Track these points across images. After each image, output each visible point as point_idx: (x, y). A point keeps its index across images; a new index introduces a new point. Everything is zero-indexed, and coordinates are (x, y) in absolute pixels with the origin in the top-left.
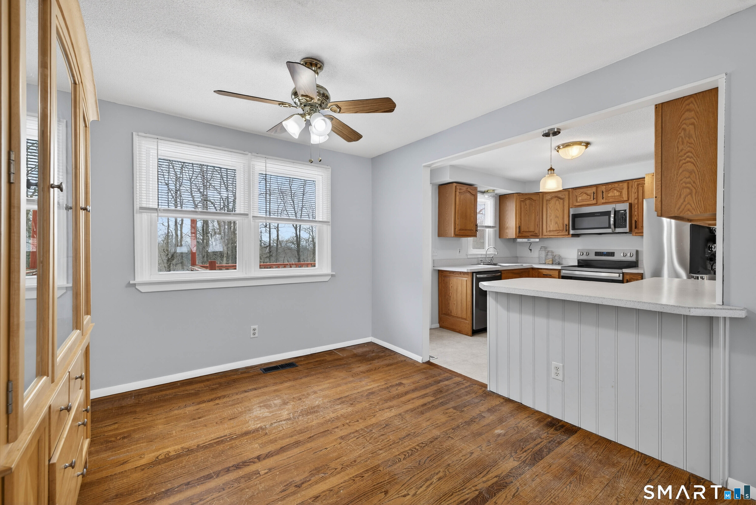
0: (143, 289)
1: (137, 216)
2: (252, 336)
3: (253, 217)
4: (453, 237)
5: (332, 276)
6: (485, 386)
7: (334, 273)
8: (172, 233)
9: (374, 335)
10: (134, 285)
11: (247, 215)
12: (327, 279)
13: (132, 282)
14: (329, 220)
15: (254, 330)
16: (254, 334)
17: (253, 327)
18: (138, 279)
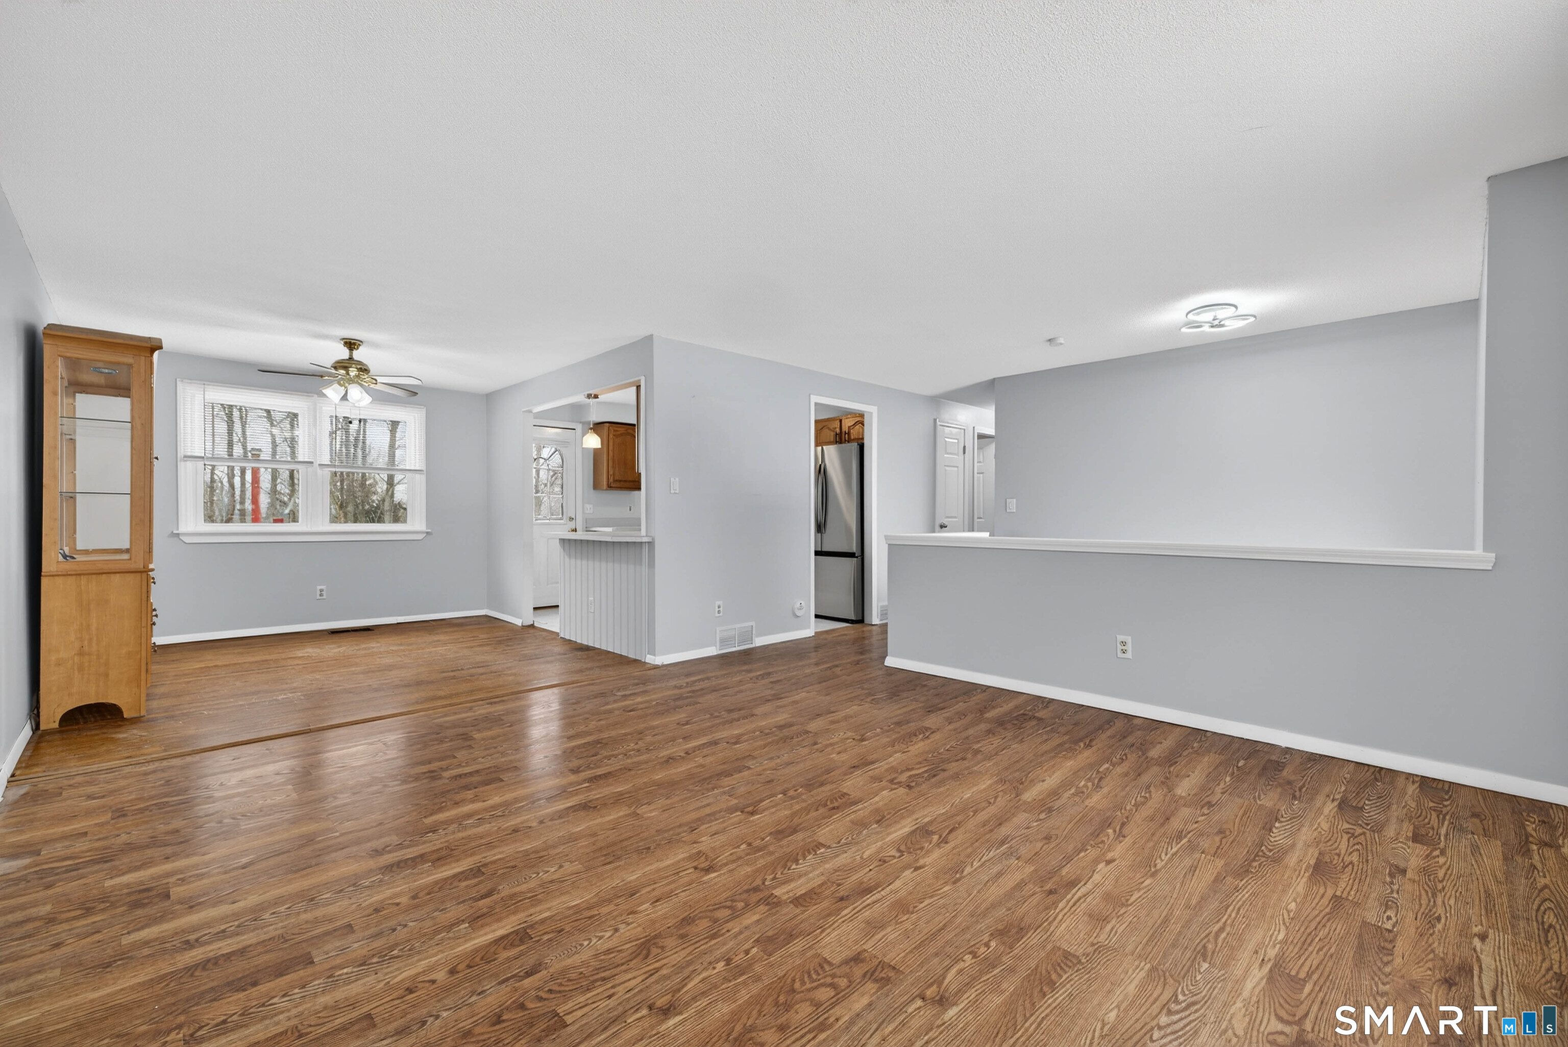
0: (187, 540)
1: (181, 465)
2: (318, 597)
3: (320, 465)
4: (606, 490)
5: (427, 533)
6: (557, 634)
7: (429, 530)
8: (222, 483)
9: (490, 608)
10: (178, 534)
11: (312, 463)
12: (420, 537)
13: (175, 532)
14: (424, 468)
15: (321, 591)
16: (321, 595)
17: (319, 587)
18: (182, 529)
